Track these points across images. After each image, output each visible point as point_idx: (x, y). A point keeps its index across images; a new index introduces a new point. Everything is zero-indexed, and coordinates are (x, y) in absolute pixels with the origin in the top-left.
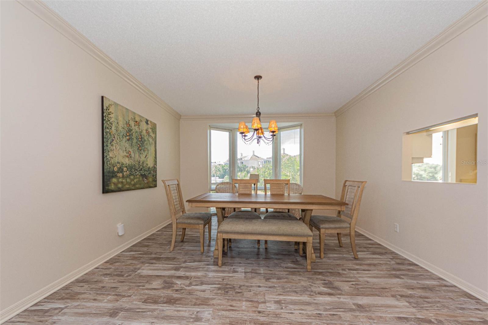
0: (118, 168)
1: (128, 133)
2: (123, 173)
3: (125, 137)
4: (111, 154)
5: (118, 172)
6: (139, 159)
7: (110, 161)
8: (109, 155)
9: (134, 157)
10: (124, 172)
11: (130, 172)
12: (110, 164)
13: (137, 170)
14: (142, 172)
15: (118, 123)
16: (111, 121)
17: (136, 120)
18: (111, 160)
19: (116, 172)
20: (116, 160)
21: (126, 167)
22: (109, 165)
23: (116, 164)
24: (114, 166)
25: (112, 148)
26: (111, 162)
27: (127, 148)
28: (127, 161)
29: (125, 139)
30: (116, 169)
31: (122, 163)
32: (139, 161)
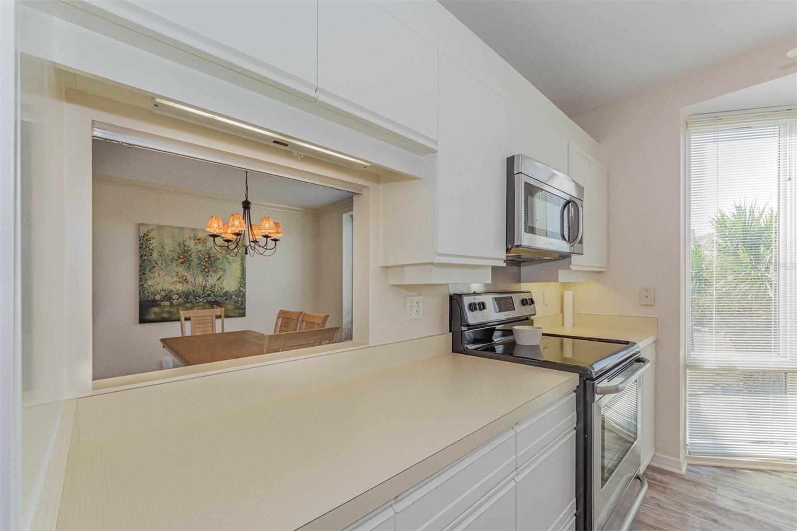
0: (163, 296)
1: (182, 255)
2: (172, 301)
3: (176, 260)
4: (150, 283)
5: (162, 301)
6: (204, 283)
7: (149, 290)
8: (147, 283)
9: (193, 281)
10: (174, 300)
11: (185, 300)
12: (148, 293)
13: (199, 297)
14: (209, 298)
15: (163, 247)
16: (151, 247)
17: (199, 237)
18: (150, 288)
19: (158, 301)
20: (159, 288)
21: (178, 294)
22: (147, 294)
23: (159, 291)
24: (156, 294)
25: (152, 275)
26: (151, 291)
27: (179, 273)
28: (179, 287)
29: (175, 263)
30: (158, 297)
31: (170, 290)
32: (203, 285)
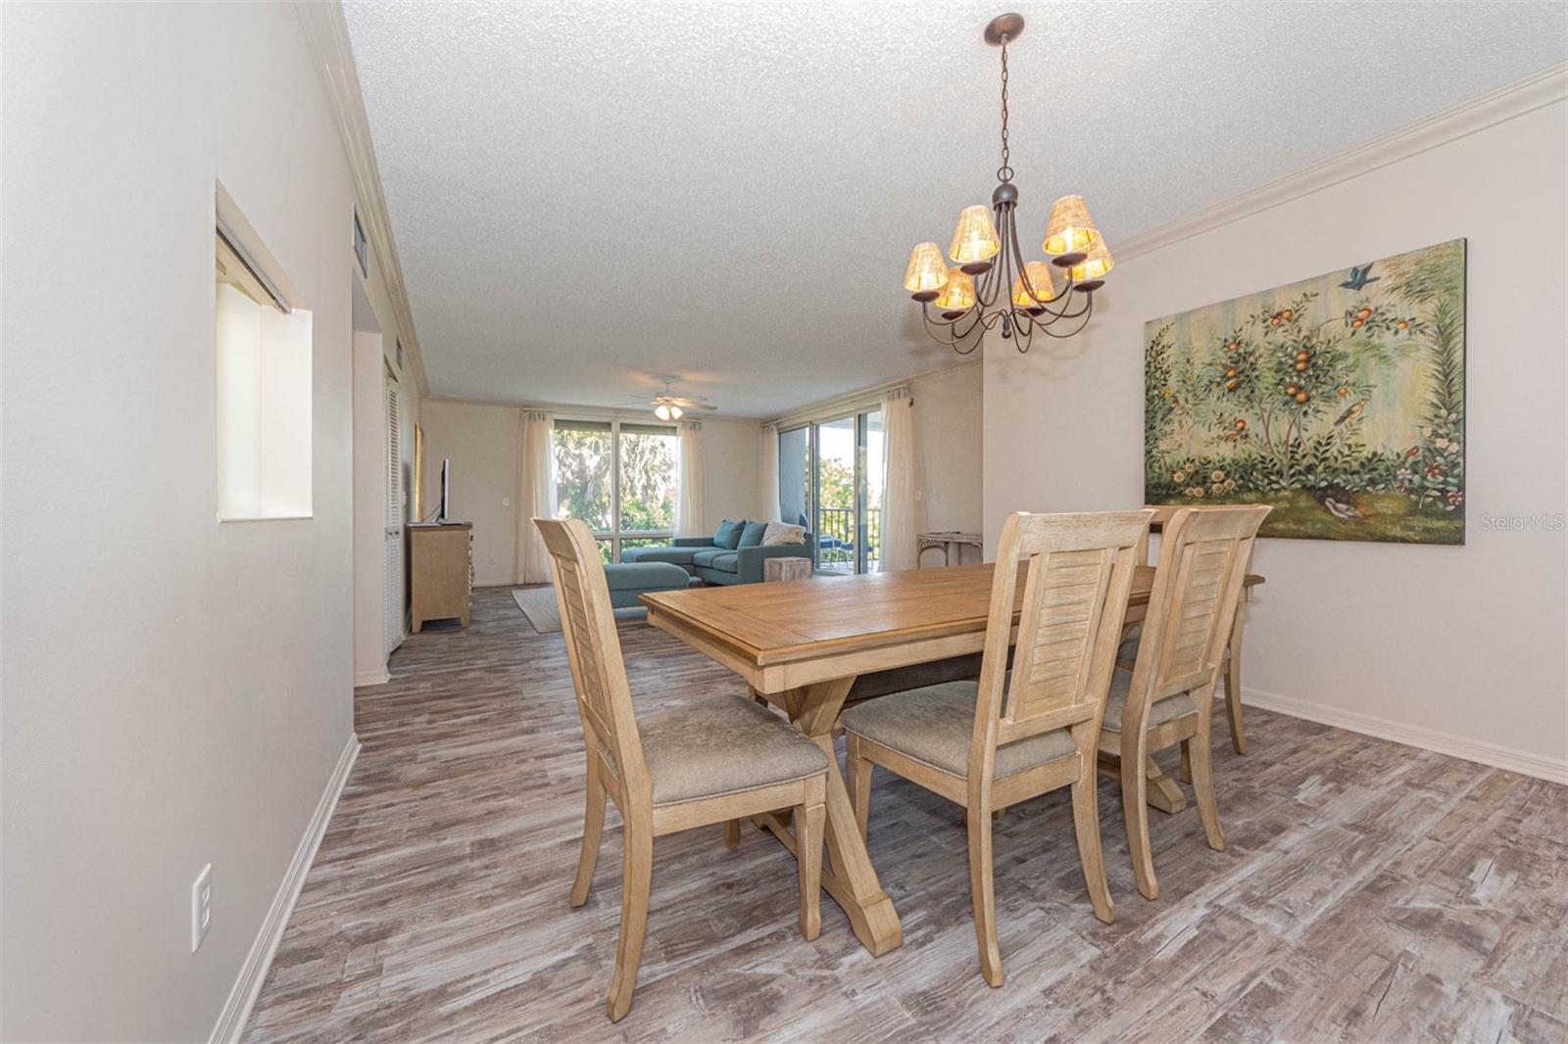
0: (1188, 474)
1: (1231, 368)
2: (1208, 485)
3: (1219, 384)
4: (1163, 445)
5: (1188, 485)
6: (1294, 434)
7: (1162, 461)
8: (1157, 447)
9: (1262, 433)
10: (1214, 483)
11: (1241, 482)
12: (1160, 468)
13: (1280, 473)
14: (1311, 477)
15: (1188, 361)
16: (1165, 366)
17: (1277, 310)
18: (1163, 457)
19: (1179, 485)
20: (1183, 455)
21: (1222, 468)
22: (1157, 470)
23: (1182, 464)
24: (1175, 470)
25: (1167, 428)
26: (1165, 463)
27: (1226, 415)
28: (1226, 451)
29: (1216, 391)
30: (1179, 477)
31: (1205, 459)
32: (1291, 442)
